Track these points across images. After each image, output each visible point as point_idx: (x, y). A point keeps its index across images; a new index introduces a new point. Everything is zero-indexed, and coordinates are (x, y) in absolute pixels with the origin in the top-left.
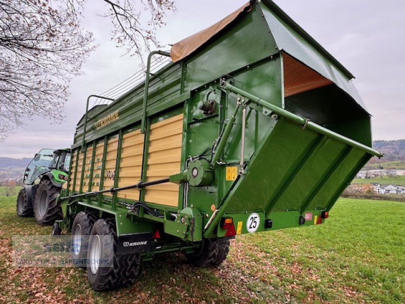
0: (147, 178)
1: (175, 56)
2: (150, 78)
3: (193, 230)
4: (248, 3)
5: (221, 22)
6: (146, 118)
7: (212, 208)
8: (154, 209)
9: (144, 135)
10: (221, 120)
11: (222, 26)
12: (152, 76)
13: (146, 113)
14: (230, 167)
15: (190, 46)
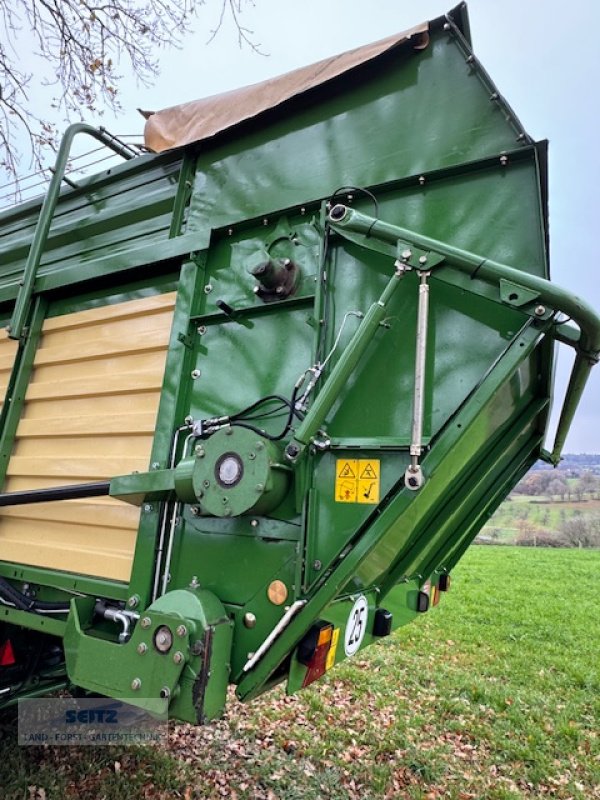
0: (8, 478)
1: (162, 138)
2: (62, 193)
3: (202, 680)
4: (422, 26)
5: (331, 61)
6: (33, 296)
7: (271, 594)
8: (22, 583)
9: (15, 345)
10: (321, 317)
11: (333, 71)
12: (70, 187)
13: (36, 281)
14: (352, 463)
15: (218, 116)
